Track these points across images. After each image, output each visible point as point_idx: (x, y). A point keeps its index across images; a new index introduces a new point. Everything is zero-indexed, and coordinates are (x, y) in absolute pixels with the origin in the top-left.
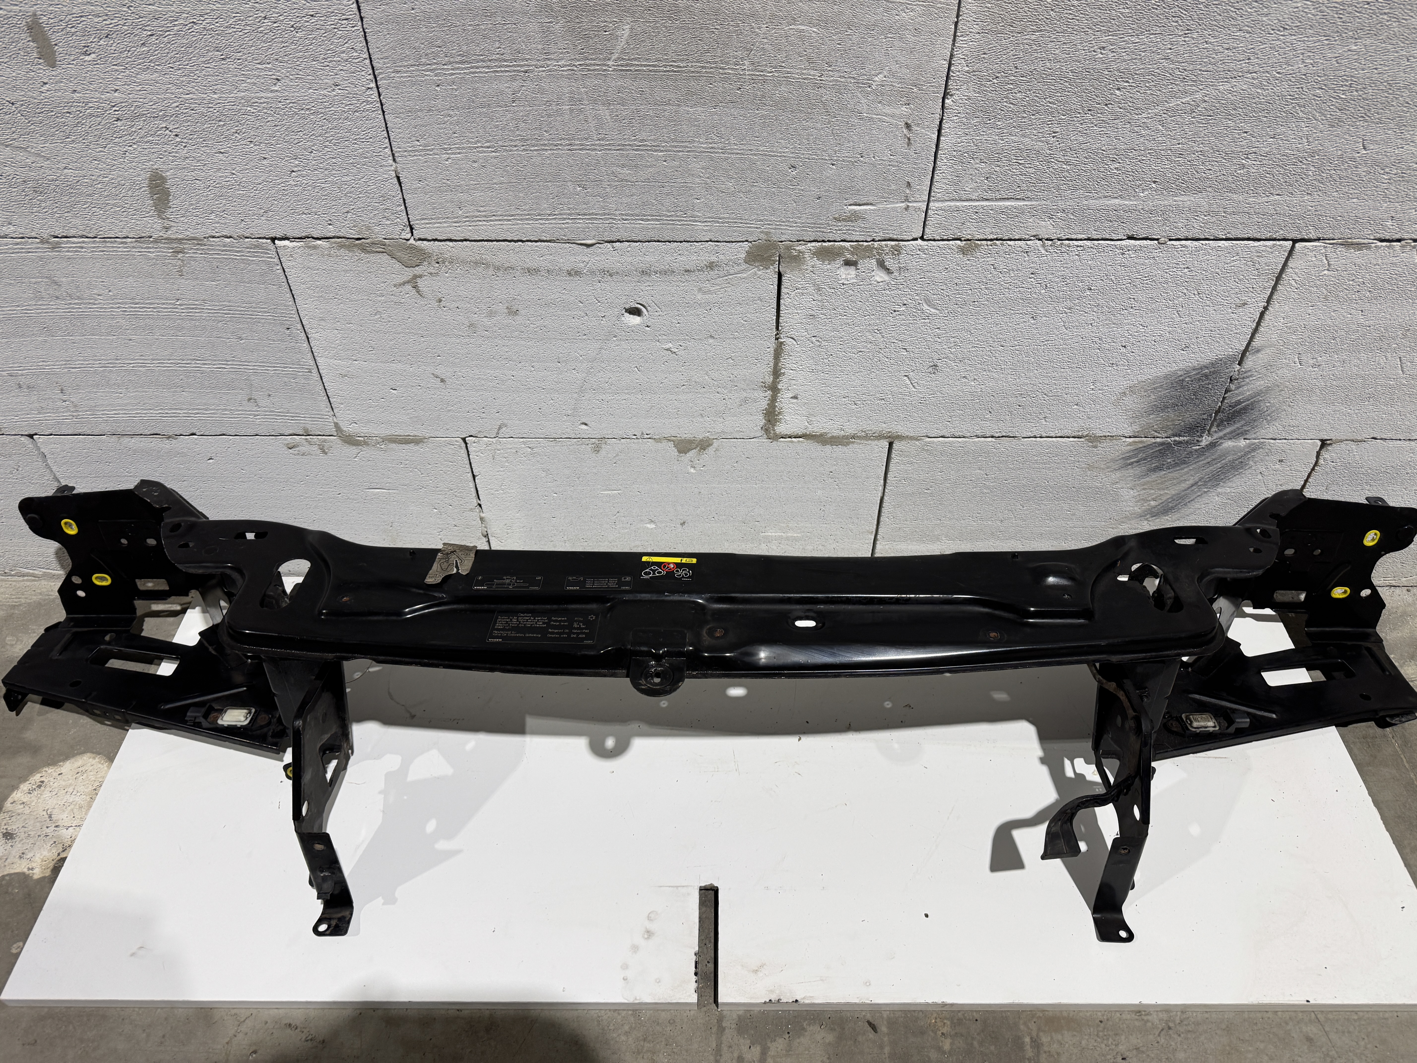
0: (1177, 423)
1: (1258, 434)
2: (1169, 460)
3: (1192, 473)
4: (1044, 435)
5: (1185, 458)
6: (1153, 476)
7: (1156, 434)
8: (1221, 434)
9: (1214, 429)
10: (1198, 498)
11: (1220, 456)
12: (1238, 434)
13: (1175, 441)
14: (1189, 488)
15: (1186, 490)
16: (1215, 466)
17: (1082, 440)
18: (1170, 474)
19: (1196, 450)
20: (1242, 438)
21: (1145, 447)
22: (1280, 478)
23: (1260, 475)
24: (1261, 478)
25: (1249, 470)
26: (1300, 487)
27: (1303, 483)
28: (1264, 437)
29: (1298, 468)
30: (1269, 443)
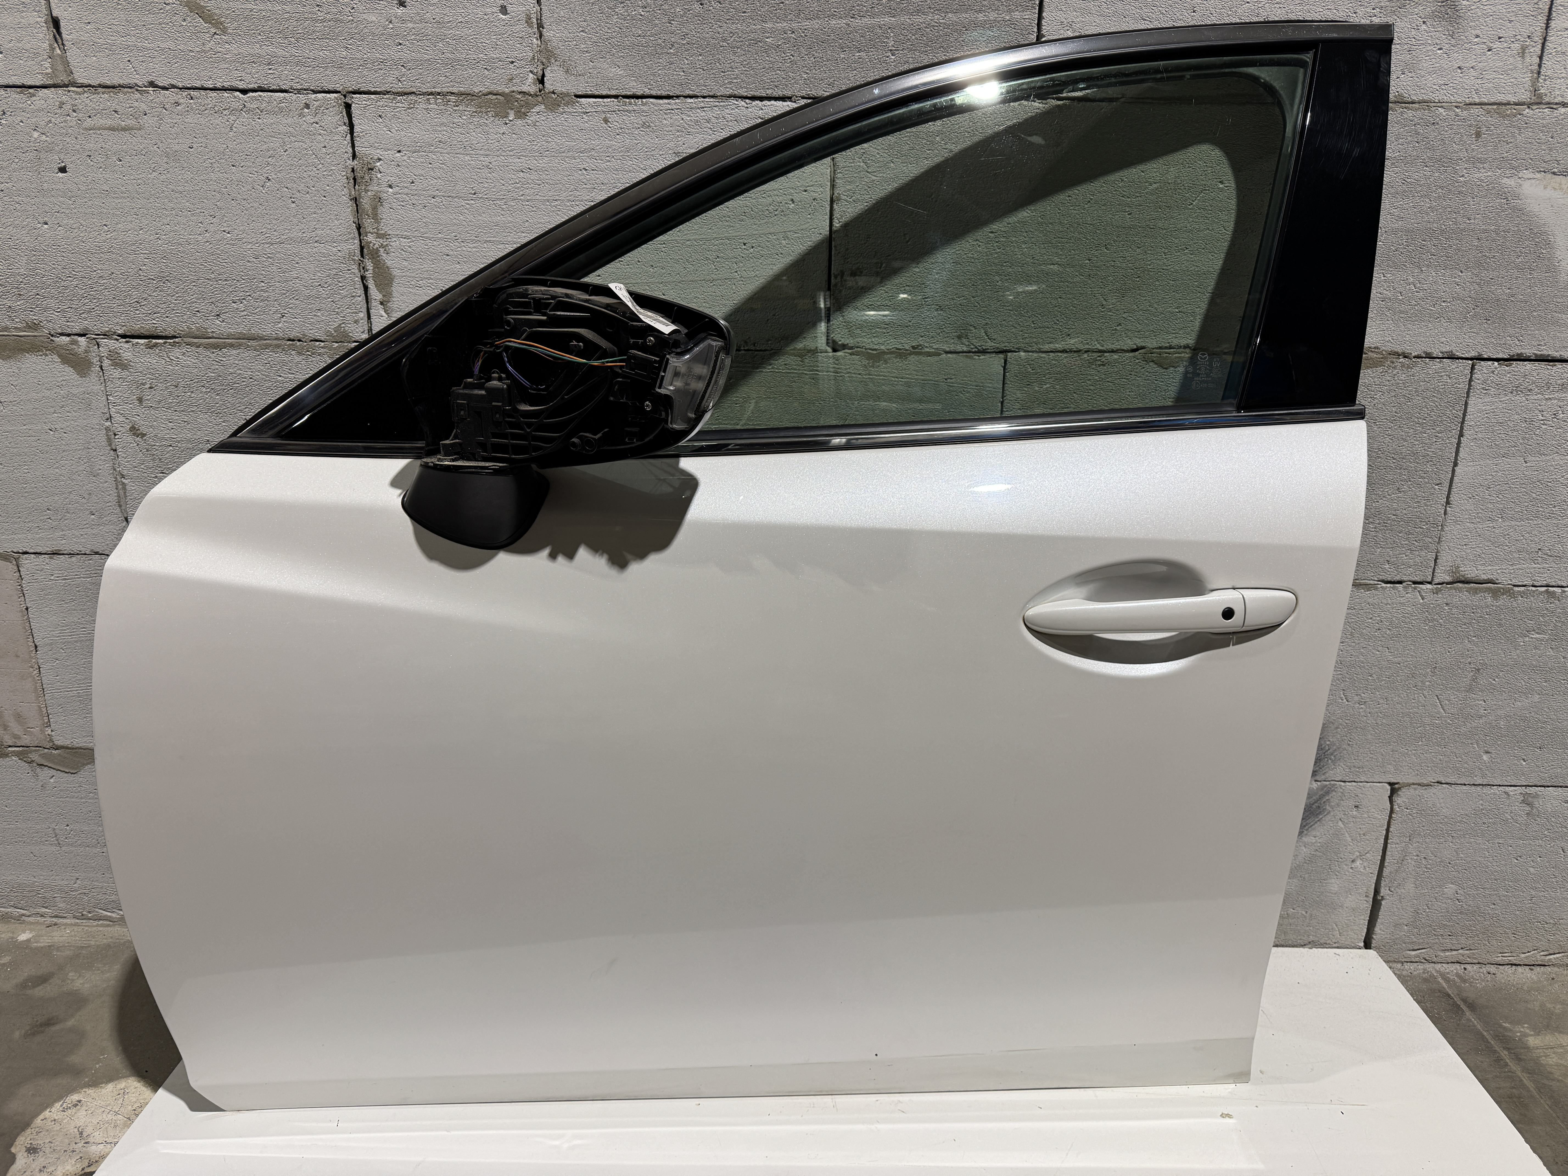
1: (1327, 775)
22: (1360, 826)
23: (1340, 823)
24: (1342, 826)
25: (1328, 816)
26: (1384, 837)
27: (1385, 832)
28: (1333, 779)
29: (1376, 816)
30: (1340, 785)
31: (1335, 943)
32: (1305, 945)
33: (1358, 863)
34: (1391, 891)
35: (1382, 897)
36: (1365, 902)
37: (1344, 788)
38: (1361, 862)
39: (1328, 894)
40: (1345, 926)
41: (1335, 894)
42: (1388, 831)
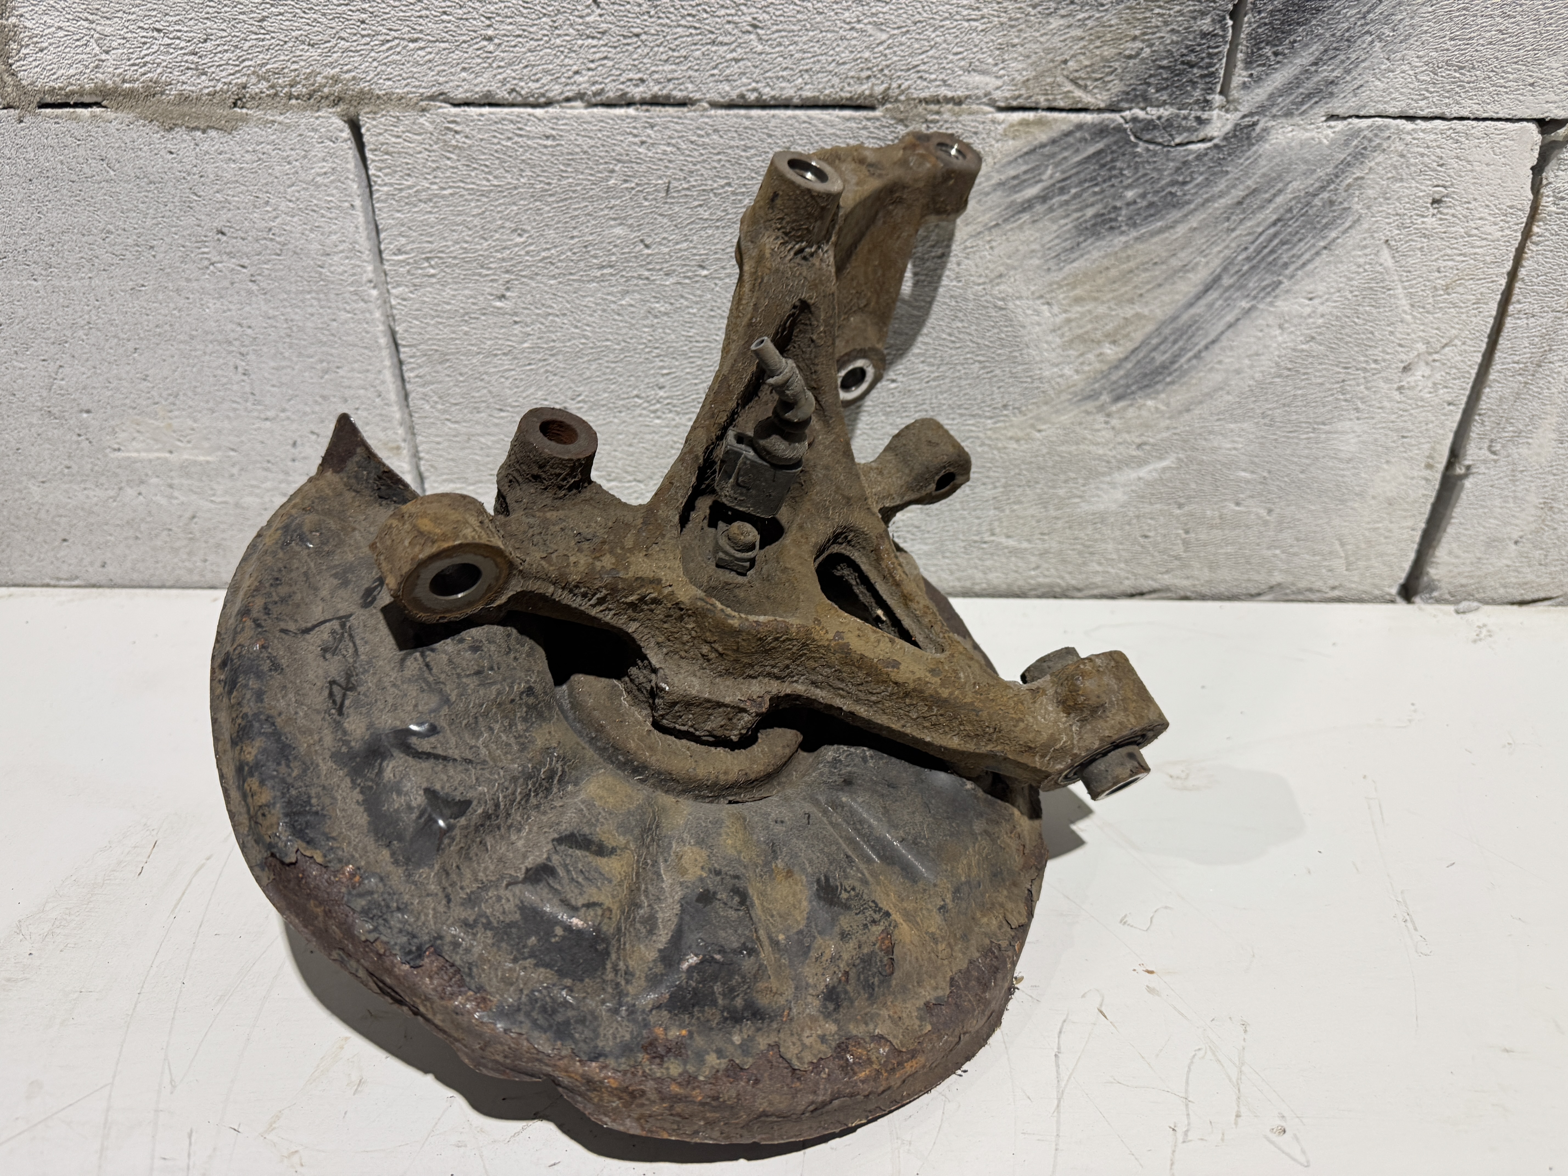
0: (1131, 47)
1: (1365, 94)
2: (1130, 194)
3: (1199, 240)
4: (768, 93)
5: (1173, 183)
6: (1096, 254)
7: (1078, 93)
8: (1260, 94)
9: (1240, 75)
10: (1229, 334)
11: (1270, 182)
12: (1309, 96)
13: (1135, 120)
14: (1198, 297)
15: (1191, 305)
16: (1260, 216)
17: (877, 113)
18: (1140, 246)
19: (1199, 157)
20: (1321, 111)
21: (1054, 142)
22: (1441, 263)
23: (1386, 254)
24: (1390, 263)
25: (1353, 232)
26: (1499, 297)
27: (1503, 281)
28: (1380, 107)
29: (1488, 229)
30: (1399, 131)
31: (1333, 588)
32: (1259, 594)
33: (1421, 371)
34: (1494, 453)
35: (1468, 468)
36: (1423, 482)
37: (1408, 138)
38: (1427, 372)
39: (1330, 464)
40: (1363, 546)
41: (1349, 461)
42: (1513, 276)
